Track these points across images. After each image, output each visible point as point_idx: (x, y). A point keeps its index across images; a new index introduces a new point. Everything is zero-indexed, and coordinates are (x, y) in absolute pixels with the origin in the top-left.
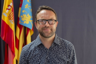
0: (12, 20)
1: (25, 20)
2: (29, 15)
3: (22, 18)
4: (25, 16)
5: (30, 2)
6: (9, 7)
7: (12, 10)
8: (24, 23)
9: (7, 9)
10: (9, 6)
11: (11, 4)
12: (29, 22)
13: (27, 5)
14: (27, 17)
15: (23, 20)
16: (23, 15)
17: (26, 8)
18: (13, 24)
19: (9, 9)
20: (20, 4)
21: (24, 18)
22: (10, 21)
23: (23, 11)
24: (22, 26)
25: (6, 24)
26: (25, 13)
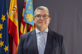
0: (17, 19)
1: (29, 19)
2: (32, 14)
3: (26, 17)
4: (28, 15)
5: (32, 4)
6: (15, 9)
7: (16, 11)
8: (28, 21)
9: (12, 10)
10: (14, 7)
11: (16, 6)
12: (32, 20)
13: (30, 6)
14: (30, 16)
15: (27, 18)
16: (27, 14)
17: (29, 8)
18: (17, 21)
19: (14, 10)
20: (24, 6)
21: (28, 17)
22: (15, 19)
23: (27, 12)
24: (25, 23)
25: (12, 21)
26: (28, 13)
